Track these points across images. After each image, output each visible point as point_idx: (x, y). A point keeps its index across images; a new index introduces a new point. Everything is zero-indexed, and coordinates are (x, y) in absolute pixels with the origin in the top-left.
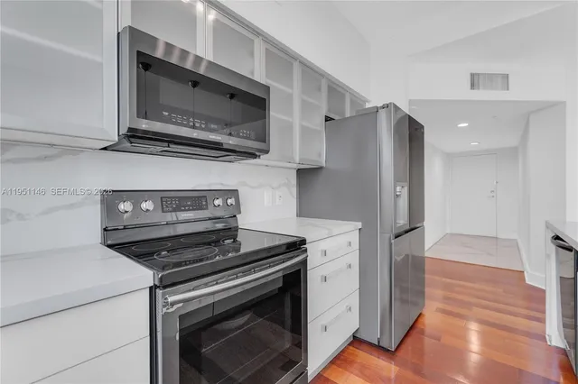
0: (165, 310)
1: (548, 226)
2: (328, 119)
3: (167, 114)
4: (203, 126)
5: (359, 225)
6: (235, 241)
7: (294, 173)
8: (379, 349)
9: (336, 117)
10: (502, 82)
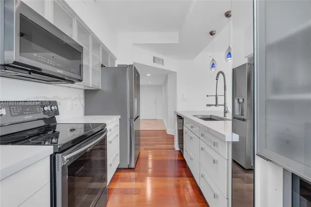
0: (62, 164)
1: (175, 112)
2: (102, 66)
3: (36, 55)
4: (54, 64)
5: (120, 117)
6: (54, 131)
7: (82, 92)
8: (130, 169)
9: (106, 66)
10: (162, 62)
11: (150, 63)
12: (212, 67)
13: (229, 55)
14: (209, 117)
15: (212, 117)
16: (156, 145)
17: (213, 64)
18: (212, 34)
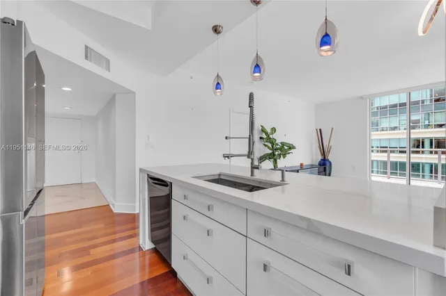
1: (141, 171)
10: (107, 64)
11: (78, 59)
12: (217, 89)
13: (257, 69)
14: (217, 177)
15: (222, 177)
16: (92, 251)
17: (218, 83)
18: (216, 30)
